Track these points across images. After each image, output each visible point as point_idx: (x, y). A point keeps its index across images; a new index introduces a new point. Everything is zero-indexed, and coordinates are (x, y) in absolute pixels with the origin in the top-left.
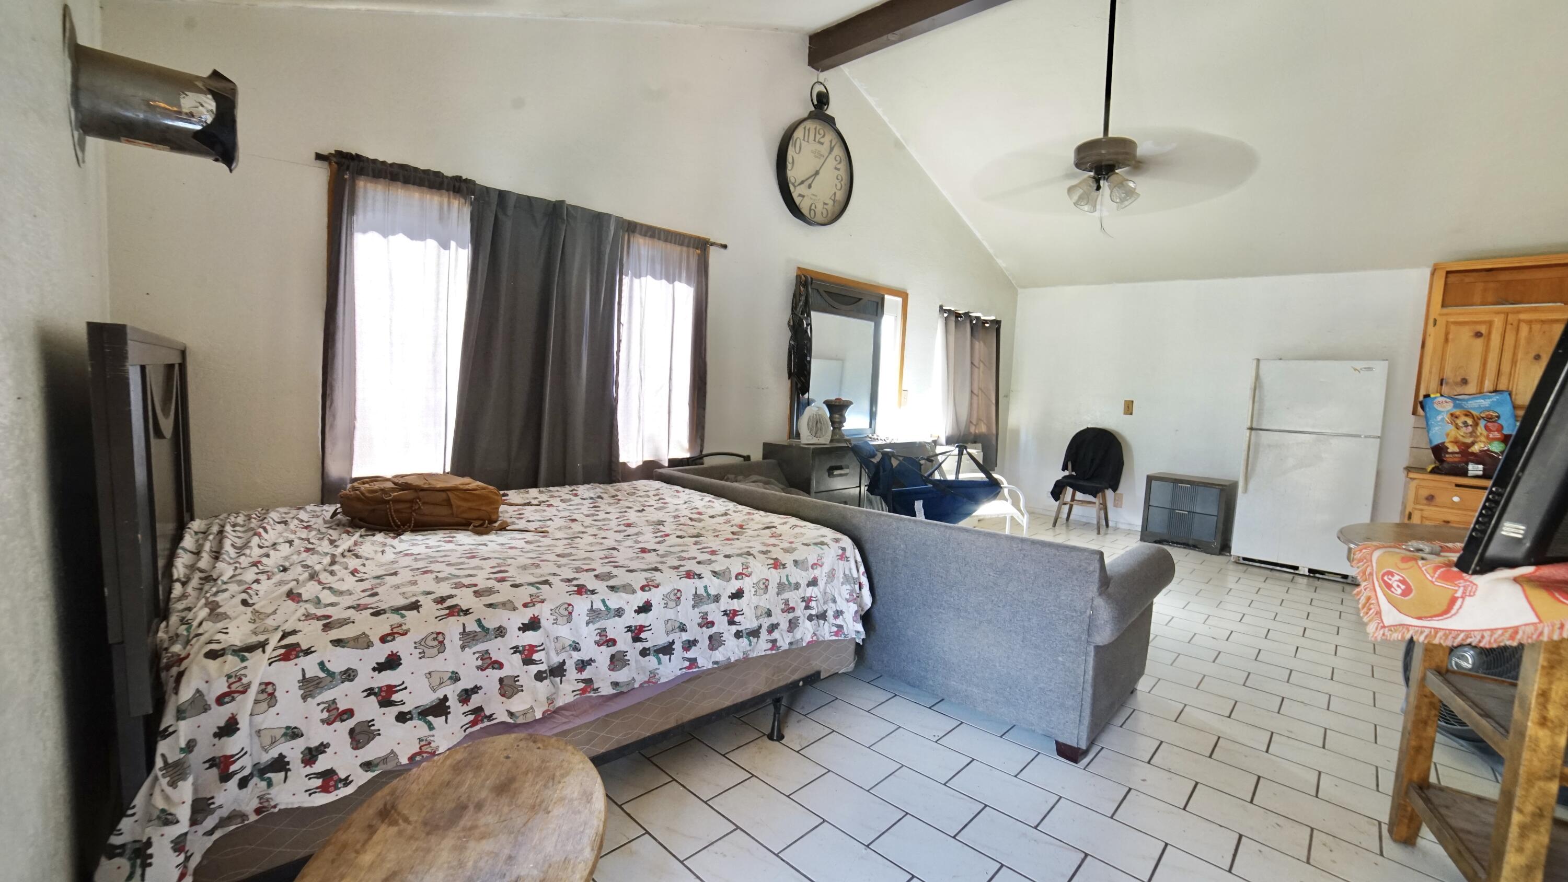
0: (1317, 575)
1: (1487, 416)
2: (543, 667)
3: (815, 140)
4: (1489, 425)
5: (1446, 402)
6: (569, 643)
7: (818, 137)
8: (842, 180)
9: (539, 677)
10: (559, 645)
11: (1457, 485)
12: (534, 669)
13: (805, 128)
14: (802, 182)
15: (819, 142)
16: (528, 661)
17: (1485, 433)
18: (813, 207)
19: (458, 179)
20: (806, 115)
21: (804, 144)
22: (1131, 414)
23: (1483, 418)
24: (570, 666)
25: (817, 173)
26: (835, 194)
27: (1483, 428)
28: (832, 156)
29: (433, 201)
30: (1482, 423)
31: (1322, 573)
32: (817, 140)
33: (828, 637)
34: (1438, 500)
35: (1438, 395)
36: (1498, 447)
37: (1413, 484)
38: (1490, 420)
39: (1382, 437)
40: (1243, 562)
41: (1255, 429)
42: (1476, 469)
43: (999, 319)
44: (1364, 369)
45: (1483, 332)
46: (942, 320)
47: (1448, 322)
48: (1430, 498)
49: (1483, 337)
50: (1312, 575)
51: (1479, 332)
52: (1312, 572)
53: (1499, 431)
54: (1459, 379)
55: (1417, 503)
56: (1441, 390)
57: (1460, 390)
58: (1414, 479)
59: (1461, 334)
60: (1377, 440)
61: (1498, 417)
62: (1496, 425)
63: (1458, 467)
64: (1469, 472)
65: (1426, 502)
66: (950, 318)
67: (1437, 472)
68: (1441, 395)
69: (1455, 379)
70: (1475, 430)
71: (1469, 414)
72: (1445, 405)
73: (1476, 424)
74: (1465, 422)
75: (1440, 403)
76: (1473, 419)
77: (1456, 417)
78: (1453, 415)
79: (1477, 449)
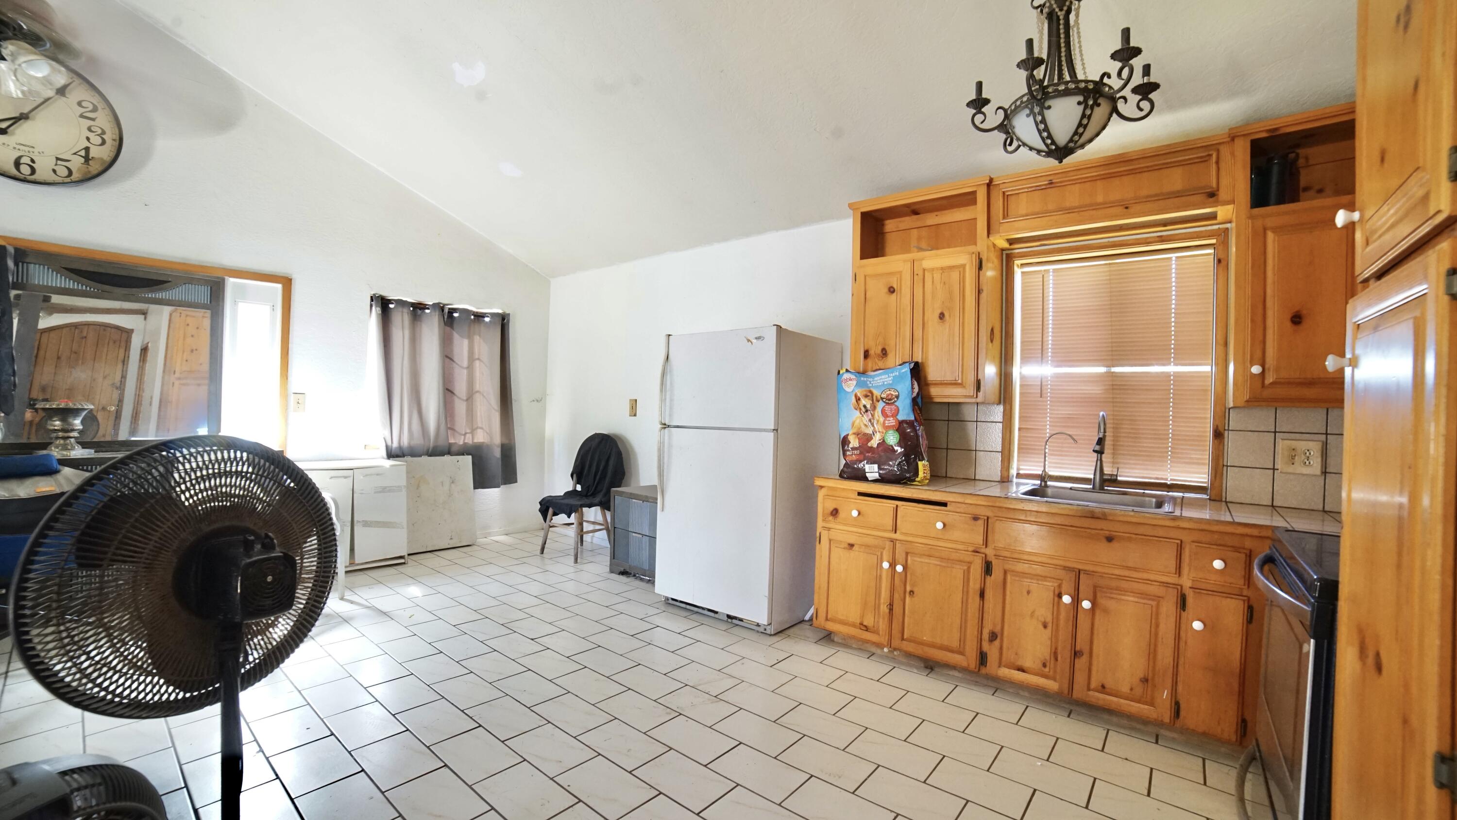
0: (733, 622)
1: (888, 395)
4: (887, 408)
11: (860, 494)
22: (635, 415)
23: (882, 399)
25: (24, 117)
31: (739, 620)
34: (842, 515)
35: (844, 370)
36: (892, 439)
37: (821, 494)
38: (889, 401)
39: (777, 430)
40: (671, 601)
41: (669, 426)
42: (872, 471)
43: (507, 312)
44: (756, 338)
45: (895, 287)
46: (376, 311)
47: (865, 276)
48: (835, 512)
49: (895, 293)
50: (729, 620)
51: (892, 287)
52: (729, 616)
53: (895, 415)
54: (879, 351)
55: (824, 520)
56: (865, 365)
57: (881, 364)
58: (822, 487)
59: (877, 290)
60: (772, 434)
61: (897, 397)
62: (893, 407)
63: (858, 469)
64: (867, 475)
65: (831, 518)
66: (400, 309)
67: (842, 475)
68: (847, 371)
69: (875, 350)
70: (873, 415)
71: (869, 395)
72: (850, 385)
73: (874, 408)
74: (865, 406)
75: (846, 380)
76: (873, 401)
77: (858, 400)
78: (856, 396)
79: (874, 443)
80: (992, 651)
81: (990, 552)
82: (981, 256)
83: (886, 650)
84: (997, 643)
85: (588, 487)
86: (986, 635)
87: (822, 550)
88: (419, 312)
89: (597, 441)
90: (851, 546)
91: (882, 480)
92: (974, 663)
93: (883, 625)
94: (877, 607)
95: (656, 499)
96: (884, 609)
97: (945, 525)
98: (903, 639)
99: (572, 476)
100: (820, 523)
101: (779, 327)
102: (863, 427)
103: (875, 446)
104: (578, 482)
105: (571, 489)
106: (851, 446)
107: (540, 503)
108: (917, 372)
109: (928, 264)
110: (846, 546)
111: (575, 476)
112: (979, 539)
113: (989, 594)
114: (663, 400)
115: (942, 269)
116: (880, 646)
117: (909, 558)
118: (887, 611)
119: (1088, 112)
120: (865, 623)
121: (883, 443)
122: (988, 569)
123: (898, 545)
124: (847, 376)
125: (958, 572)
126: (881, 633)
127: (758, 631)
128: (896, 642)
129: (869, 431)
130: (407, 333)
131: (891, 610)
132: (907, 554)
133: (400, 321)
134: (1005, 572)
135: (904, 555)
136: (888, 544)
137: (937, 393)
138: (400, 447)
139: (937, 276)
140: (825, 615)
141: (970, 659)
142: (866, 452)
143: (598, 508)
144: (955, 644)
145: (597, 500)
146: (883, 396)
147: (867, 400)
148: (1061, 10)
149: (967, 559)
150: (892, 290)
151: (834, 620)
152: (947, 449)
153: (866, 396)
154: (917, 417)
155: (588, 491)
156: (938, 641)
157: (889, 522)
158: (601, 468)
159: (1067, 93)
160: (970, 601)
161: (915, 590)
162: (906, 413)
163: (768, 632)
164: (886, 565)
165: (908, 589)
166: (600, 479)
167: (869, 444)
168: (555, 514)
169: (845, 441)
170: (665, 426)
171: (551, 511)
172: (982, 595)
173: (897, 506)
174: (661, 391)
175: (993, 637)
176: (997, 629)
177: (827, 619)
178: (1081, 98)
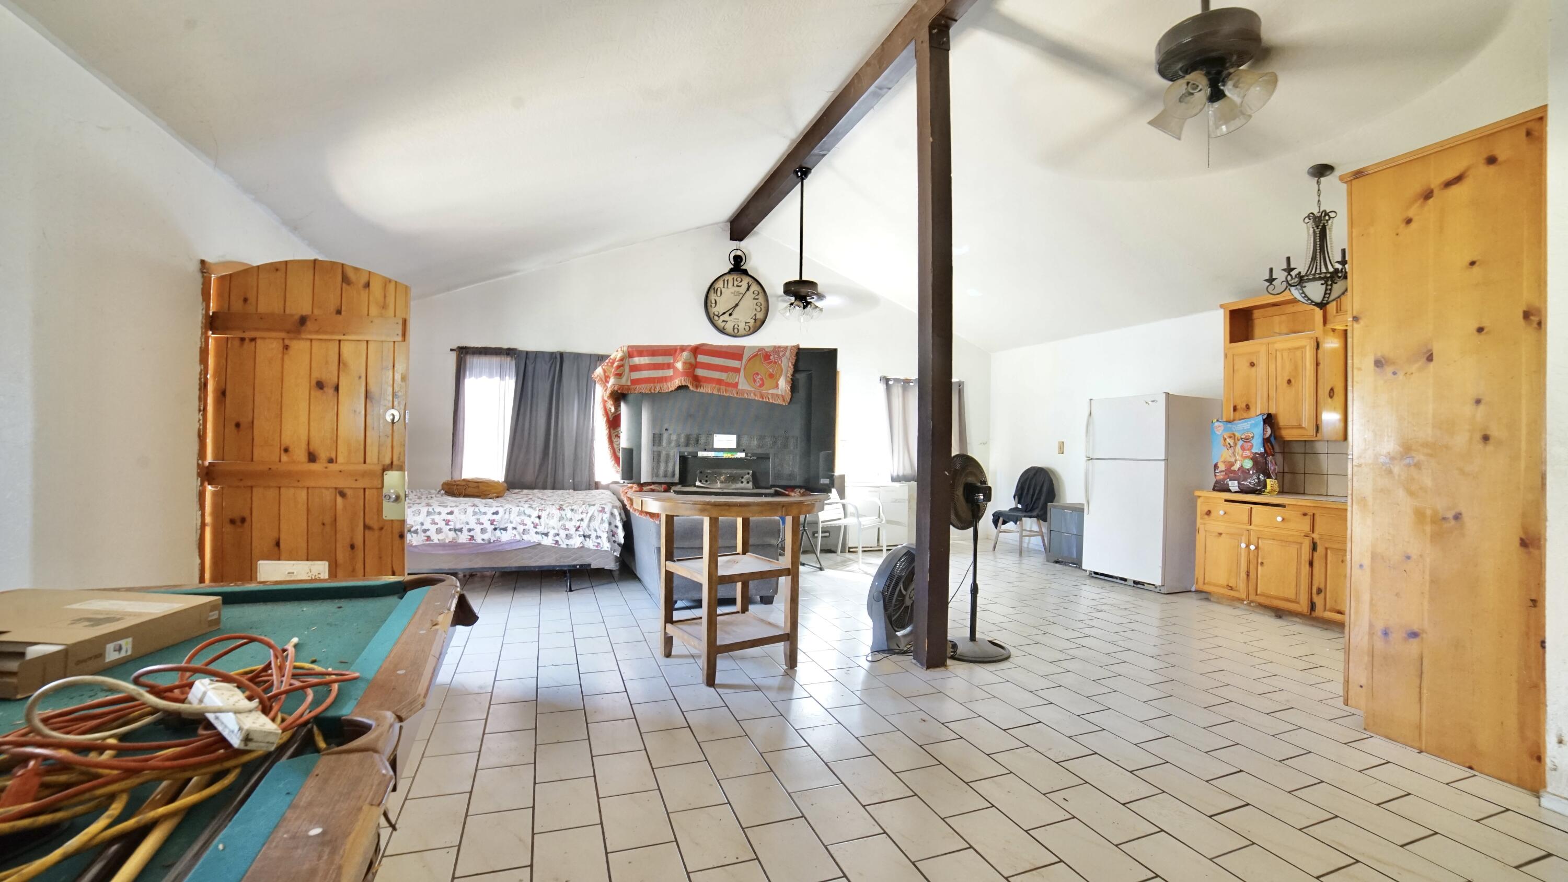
0: (1139, 586)
1: (1246, 436)
2: (452, 527)
3: (733, 286)
4: (1245, 445)
5: (1219, 426)
6: (465, 521)
7: (736, 283)
8: (761, 305)
9: (450, 530)
10: (461, 522)
11: (1226, 501)
12: (448, 527)
13: (724, 281)
14: (724, 313)
15: (737, 286)
16: (447, 524)
17: (1241, 451)
18: (736, 326)
19: (509, 349)
20: (727, 271)
21: (723, 290)
22: (1063, 453)
23: (1242, 439)
24: (465, 530)
25: (737, 305)
26: (755, 315)
27: (1240, 448)
28: (750, 292)
29: (495, 360)
30: (1240, 443)
31: (1143, 584)
32: (735, 285)
33: (592, 547)
34: (1213, 514)
35: (1215, 420)
36: (1248, 464)
37: (1199, 501)
38: (1247, 440)
39: (1167, 460)
40: (1093, 575)
41: (1092, 459)
42: (1234, 485)
43: (962, 380)
44: (1152, 401)
45: (1255, 362)
46: (882, 387)
47: (1233, 355)
48: (1209, 513)
49: (1255, 367)
50: (1135, 585)
51: (1253, 363)
52: (1136, 582)
53: (1250, 449)
54: (1244, 406)
55: (1201, 518)
56: (1234, 416)
57: (1245, 415)
58: (1200, 497)
59: (1243, 365)
60: (1163, 463)
61: (1253, 437)
62: (1249, 444)
63: (1224, 484)
64: (1230, 488)
65: (1206, 517)
66: (896, 384)
67: (1215, 489)
68: (1218, 421)
69: (1242, 405)
70: (1234, 450)
71: (1233, 436)
72: (1219, 429)
73: (1236, 444)
74: (1229, 444)
75: (1217, 427)
76: (1235, 440)
77: (1225, 439)
78: (1224, 437)
79: (1237, 466)
80: (1318, 600)
81: (1315, 536)
82: (1318, 340)
83: (1245, 602)
84: (1322, 595)
85: (1027, 505)
86: (1314, 591)
87: (1200, 538)
88: (907, 385)
89: (1033, 472)
90: (1220, 534)
91: (1241, 491)
92: (1306, 609)
93: (1242, 586)
94: (1238, 574)
95: (1083, 509)
96: (1243, 575)
97: (1283, 519)
98: (1257, 595)
99: (1014, 497)
100: (1199, 521)
101: (1167, 394)
102: (1229, 457)
103: (1236, 469)
104: (1019, 502)
105: (1013, 506)
106: (1220, 469)
107: (993, 515)
108: (1269, 420)
109: (1278, 346)
110: (1217, 534)
111: (1016, 497)
112: (1307, 528)
113: (1316, 564)
114: (1088, 442)
115: (1289, 349)
116: (1241, 600)
117: (1260, 541)
118: (1245, 576)
119: (1329, 287)
120: (1230, 585)
121: (1241, 468)
122: (1314, 547)
123: (1252, 533)
124: (1217, 424)
125: (1293, 549)
126: (1241, 591)
127: (1155, 592)
128: (1252, 597)
129: (1233, 460)
130: (901, 399)
131: (1248, 575)
132: (1258, 538)
133: (897, 391)
134: (1326, 549)
135: (1257, 539)
136: (1246, 533)
137: (1287, 434)
138: (898, 476)
139: (1285, 354)
140: (1202, 580)
141: (1304, 607)
142: (1230, 473)
143: (1035, 519)
144: (1293, 597)
145: (1035, 514)
146: (1242, 437)
147: (1231, 439)
148: (1318, 228)
149: (1299, 541)
150: (1252, 364)
151: (1209, 584)
152: (1305, 474)
153: (1230, 437)
154: (1268, 450)
155: (1027, 508)
156: (1281, 595)
157: (1245, 518)
158: (1037, 492)
159: (1314, 279)
160: (1303, 568)
161: (1264, 561)
162: (1258, 448)
163: (1162, 592)
164: (1243, 545)
165: (1260, 561)
166: (1037, 499)
167: (1232, 468)
168: (1004, 523)
169: (1216, 466)
170: (1089, 459)
171: (1001, 520)
172: (1311, 564)
173: (1251, 508)
174: (1086, 436)
175: (1319, 591)
176: (1322, 586)
177: (1204, 584)
178: (1323, 282)
